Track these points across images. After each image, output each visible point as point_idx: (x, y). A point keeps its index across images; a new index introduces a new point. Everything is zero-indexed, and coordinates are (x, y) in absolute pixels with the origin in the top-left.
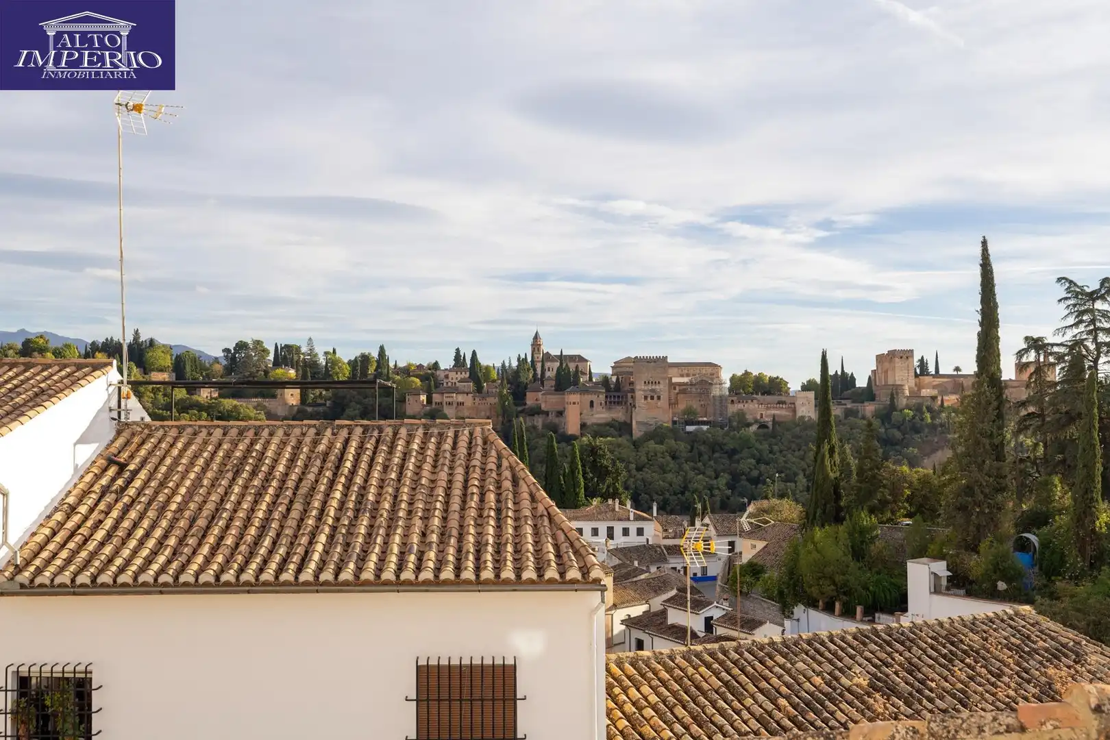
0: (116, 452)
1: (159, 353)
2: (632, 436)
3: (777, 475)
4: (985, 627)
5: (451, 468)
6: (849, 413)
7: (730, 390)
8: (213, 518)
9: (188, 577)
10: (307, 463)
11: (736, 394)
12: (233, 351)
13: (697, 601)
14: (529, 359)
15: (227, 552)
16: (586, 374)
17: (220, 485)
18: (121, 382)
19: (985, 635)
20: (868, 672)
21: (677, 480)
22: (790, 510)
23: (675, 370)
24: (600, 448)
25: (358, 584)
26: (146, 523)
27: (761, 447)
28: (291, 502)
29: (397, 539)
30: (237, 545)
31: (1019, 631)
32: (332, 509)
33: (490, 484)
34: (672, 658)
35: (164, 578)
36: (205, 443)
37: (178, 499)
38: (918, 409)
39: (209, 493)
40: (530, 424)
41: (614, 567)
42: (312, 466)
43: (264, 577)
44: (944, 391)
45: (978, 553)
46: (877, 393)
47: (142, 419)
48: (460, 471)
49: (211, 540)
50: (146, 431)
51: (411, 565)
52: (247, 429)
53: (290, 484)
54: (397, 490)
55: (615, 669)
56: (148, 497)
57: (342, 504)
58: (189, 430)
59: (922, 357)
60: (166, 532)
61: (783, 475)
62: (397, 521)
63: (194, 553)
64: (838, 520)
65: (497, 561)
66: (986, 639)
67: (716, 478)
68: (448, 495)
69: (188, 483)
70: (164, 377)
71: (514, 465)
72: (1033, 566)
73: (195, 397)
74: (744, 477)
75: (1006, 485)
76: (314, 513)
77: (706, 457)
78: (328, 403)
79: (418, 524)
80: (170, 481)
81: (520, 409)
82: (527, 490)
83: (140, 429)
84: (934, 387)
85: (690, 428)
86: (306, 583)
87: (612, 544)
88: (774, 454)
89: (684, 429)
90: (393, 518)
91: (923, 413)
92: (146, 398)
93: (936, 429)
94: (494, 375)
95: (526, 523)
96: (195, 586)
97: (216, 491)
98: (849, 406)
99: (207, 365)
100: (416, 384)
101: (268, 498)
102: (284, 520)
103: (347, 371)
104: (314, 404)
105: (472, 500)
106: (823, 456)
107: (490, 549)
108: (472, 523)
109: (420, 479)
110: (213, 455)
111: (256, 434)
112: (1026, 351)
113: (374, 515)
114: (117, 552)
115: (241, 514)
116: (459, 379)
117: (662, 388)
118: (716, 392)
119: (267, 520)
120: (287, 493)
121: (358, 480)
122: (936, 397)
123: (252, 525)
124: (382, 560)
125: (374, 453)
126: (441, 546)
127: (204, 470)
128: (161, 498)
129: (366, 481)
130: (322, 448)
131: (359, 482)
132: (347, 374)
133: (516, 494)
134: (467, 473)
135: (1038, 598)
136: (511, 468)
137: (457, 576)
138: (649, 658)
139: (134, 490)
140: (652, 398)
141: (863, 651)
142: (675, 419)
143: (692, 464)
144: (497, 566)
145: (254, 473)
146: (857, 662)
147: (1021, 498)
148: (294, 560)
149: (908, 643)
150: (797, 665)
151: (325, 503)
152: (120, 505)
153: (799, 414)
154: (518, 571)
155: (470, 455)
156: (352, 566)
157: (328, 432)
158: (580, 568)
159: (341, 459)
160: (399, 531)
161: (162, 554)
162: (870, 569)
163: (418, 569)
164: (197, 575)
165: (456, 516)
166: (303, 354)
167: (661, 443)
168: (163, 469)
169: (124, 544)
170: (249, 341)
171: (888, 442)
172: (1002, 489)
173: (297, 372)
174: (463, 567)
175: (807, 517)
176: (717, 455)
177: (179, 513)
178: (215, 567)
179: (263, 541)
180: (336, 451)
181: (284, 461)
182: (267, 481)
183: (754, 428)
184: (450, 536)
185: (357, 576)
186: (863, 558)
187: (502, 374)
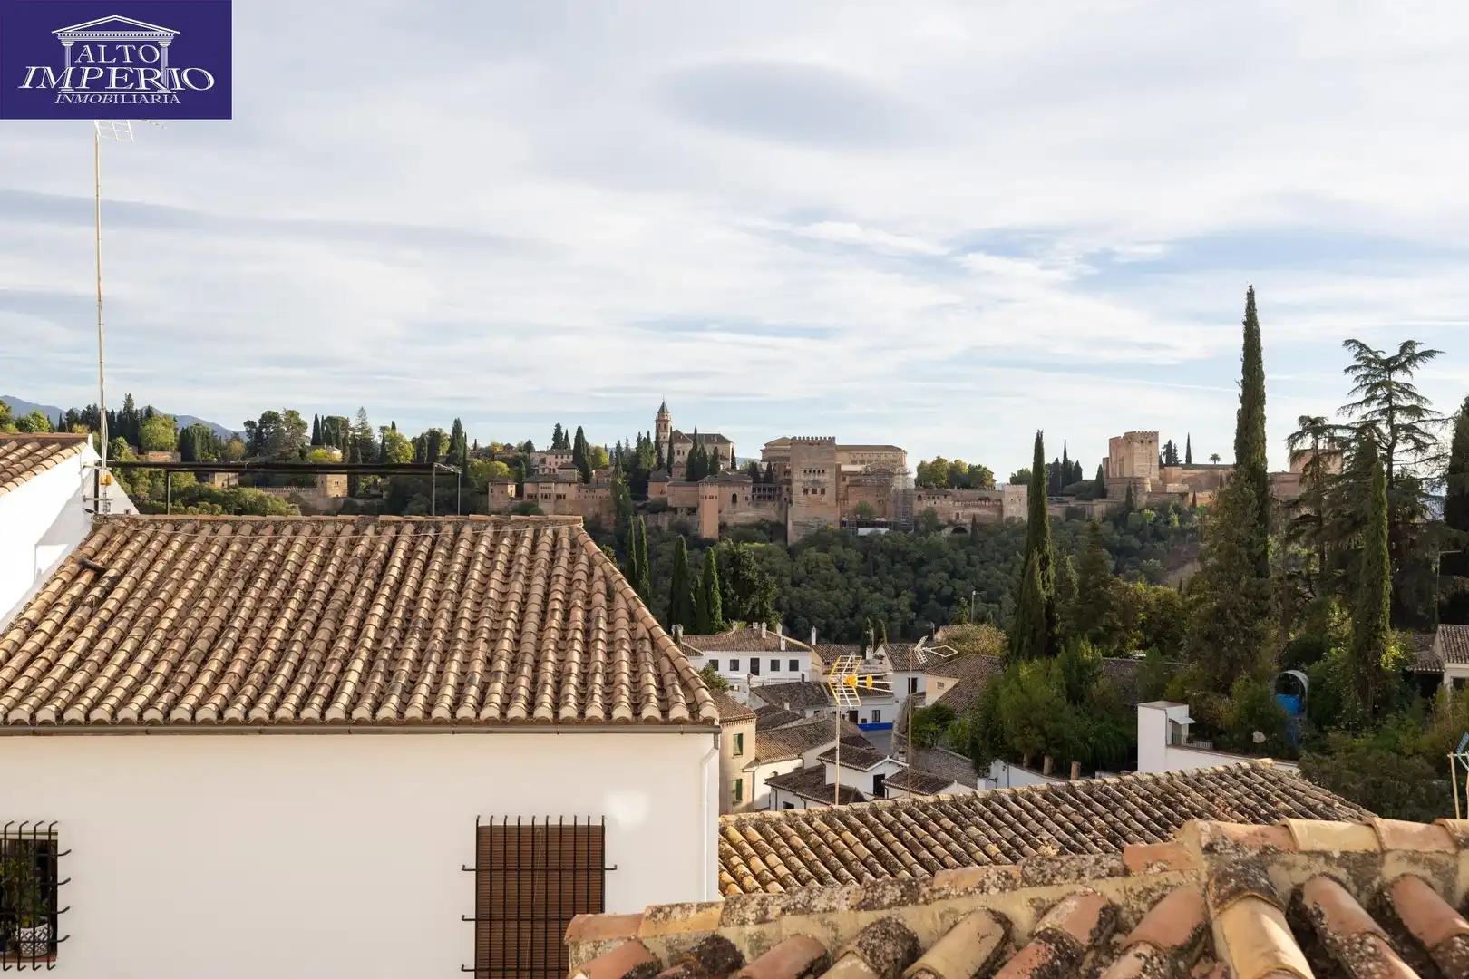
0: (91, 553)
1: (159, 427)
2: (786, 539)
3: (974, 593)
4: (1212, 785)
5: (528, 578)
6: (1071, 513)
7: (918, 482)
8: (217, 638)
9: (181, 713)
10: (341, 570)
11: (925, 487)
12: (258, 425)
13: (865, 754)
14: (653, 440)
15: (234, 682)
16: (727, 459)
17: (226, 597)
18: (99, 464)
19: (1211, 794)
20: (1059, 840)
21: (845, 599)
22: (989, 639)
23: (844, 455)
24: (744, 557)
25: (400, 724)
26: (129, 645)
27: (956, 557)
28: (319, 619)
29: (454, 667)
30: (247, 673)
31: (1255, 790)
32: (372, 628)
33: (577, 598)
34: (808, 821)
35: (150, 715)
36: (209, 542)
37: (172, 614)
38: (1162, 509)
39: (212, 607)
40: (653, 524)
41: (758, 711)
42: (348, 573)
43: (280, 713)
44: (1196, 485)
45: (1229, 694)
46: (1110, 487)
47: (127, 512)
48: (539, 581)
49: (214, 666)
50: (132, 527)
51: (471, 700)
52: (263, 525)
53: (318, 596)
54: (457, 605)
55: (734, 833)
56: (132, 612)
57: (385, 622)
58: (188, 527)
59: (1170, 441)
60: (155, 656)
61: (984, 593)
62: (455, 644)
63: (192, 682)
64: (1051, 651)
65: (583, 696)
66: (1212, 800)
67: (897, 595)
68: (522, 611)
69: (185, 594)
70: (165, 457)
71: (609, 574)
72: (1300, 711)
73: (207, 485)
74: (932, 596)
75: (1269, 608)
76: (349, 633)
77: (883, 569)
78: (385, 494)
79: (482, 648)
80: (161, 591)
81: (639, 504)
82: (625, 607)
83: (124, 525)
84: (1184, 481)
85: (863, 531)
86: (335, 722)
87: (756, 681)
88: (973, 566)
89: (855, 533)
90: (450, 640)
91: (1169, 515)
92: (141, 486)
93: (1185, 536)
94: (606, 460)
95: (622, 648)
96: (192, 724)
97: (221, 605)
98: (1072, 505)
99: (224, 442)
100: (502, 470)
101: (288, 614)
102: (309, 641)
103: (410, 452)
104: (367, 496)
105: (553, 618)
106: (1033, 567)
107: (574, 680)
108: (552, 647)
109: (487, 591)
110: (218, 558)
111: (275, 532)
112: (1301, 435)
113: (426, 636)
114: (90, 682)
115: (253, 634)
116: (559, 464)
117: (827, 478)
118: (898, 484)
119: (287, 641)
120: (314, 608)
121: (407, 592)
122: (1187, 494)
123: (267, 648)
124: (434, 692)
125: (429, 558)
126: (511, 675)
127: (207, 577)
128: (150, 613)
129: (417, 593)
130: (360, 550)
131: (407, 594)
132: (411, 457)
133: (610, 611)
134: (548, 584)
135: (1304, 752)
136: (605, 578)
137: (530, 714)
138: (779, 820)
139: (114, 602)
140: (814, 491)
141: (1055, 813)
142: (844, 519)
143: (865, 578)
144: (582, 701)
145: (271, 582)
146: (1045, 827)
147: (1286, 625)
148: (320, 692)
149: (1112, 804)
150: (969, 830)
151: (362, 621)
152: (95, 622)
153: (1007, 514)
154: (609, 708)
155: (553, 561)
156: (394, 700)
157: (370, 531)
158: (689, 705)
159: (385, 566)
160: (457, 656)
161: (149, 684)
162: (1090, 715)
163: (481, 704)
164: (194, 711)
165: (533, 638)
166: (352, 429)
167: (826, 551)
168: (153, 576)
169: (99, 670)
170: (280, 412)
171: (1120, 552)
172: (1263, 613)
173: (343, 453)
174: (537, 702)
175: (1011, 647)
176: (898, 566)
177: (173, 632)
178: (217, 700)
179: (282, 668)
180: (380, 554)
181: (310, 567)
182: (288, 592)
183: (947, 532)
184: (523, 664)
185: (400, 713)
186: (1082, 701)
187: (617, 458)
